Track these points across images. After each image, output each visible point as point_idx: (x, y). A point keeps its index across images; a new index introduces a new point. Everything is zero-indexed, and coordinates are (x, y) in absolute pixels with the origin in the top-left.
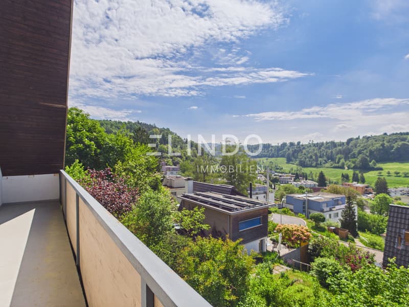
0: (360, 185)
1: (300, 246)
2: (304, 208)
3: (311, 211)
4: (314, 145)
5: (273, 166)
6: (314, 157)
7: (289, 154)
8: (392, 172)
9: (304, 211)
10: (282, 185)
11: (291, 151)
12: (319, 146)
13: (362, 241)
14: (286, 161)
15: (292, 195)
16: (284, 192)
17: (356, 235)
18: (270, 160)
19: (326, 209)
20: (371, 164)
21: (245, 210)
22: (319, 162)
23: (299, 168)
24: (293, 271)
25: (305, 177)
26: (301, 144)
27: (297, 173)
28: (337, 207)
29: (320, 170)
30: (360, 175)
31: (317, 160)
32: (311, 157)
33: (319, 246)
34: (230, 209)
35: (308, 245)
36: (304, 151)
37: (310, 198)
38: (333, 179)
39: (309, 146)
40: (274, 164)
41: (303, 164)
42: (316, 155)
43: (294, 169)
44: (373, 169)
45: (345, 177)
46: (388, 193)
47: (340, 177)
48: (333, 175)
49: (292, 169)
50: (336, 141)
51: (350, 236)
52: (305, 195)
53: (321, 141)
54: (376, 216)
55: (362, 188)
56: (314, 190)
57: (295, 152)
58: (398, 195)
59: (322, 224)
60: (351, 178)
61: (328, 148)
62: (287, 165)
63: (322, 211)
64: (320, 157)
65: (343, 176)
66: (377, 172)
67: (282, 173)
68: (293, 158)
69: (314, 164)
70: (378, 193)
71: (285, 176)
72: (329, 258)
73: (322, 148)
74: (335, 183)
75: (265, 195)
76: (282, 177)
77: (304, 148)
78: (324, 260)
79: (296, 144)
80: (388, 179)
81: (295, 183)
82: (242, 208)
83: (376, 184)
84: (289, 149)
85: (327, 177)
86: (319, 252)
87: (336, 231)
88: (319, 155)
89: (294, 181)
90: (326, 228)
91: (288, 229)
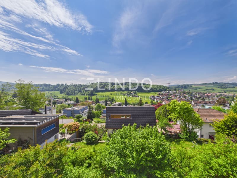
0: (91, 101)
1: (76, 131)
2: (72, 114)
3: (75, 114)
4: (73, 85)
5: (53, 95)
6: (73, 91)
7: (61, 90)
8: (100, 95)
9: (72, 115)
10: (58, 105)
11: (62, 88)
12: (75, 86)
13: (95, 122)
14: (60, 93)
15: (66, 109)
16: (61, 108)
17: (92, 120)
18: (51, 92)
19: (81, 112)
20: (94, 93)
21: (45, 122)
22: (75, 93)
23: (67, 96)
24: (75, 144)
25: (70, 100)
26: (67, 85)
27: (66, 98)
28: (85, 111)
29: (76, 96)
30: (90, 97)
31: (74, 92)
32: (72, 91)
33: (84, 128)
34: (34, 124)
35: (79, 130)
36: (69, 88)
37: (74, 109)
38: (81, 100)
39: (71, 86)
40: (53, 94)
41: (68, 94)
42: (74, 90)
43: (64, 97)
44: (95, 95)
45: (86, 98)
46: (99, 103)
47: (84, 99)
48: (81, 98)
49: (63, 97)
50: (82, 84)
51: (91, 121)
52: (72, 108)
53: (76, 84)
54: (97, 112)
55: (92, 102)
56: (75, 105)
57: (64, 88)
58: (102, 103)
59: (80, 119)
60: (88, 99)
61: (78, 87)
62: (61, 95)
63: (80, 113)
64: (76, 91)
65: (85, 98)
66: (96, 96)
67: (58, 99)
68: (63, 91)
69: (73, 94)
70: (97, 103)
71: (60, 100)
72: (89, 132)
73: (77, 87)
74: (82, 101)
75: (50, 111)
76: (58, 101)
77: (68, 87)
78: (88, 134)
79: (65, 84)
80: (99, 98)
81: (65, 103)
82: (43, 121)
83: (96, 100)
84: (61, 87)
85: (79, 99)
86: (85, 131)
87: (86, 120)
88: (75, 90)
89: (65, 102)
90: (82, 120)
91: (70, 125)
